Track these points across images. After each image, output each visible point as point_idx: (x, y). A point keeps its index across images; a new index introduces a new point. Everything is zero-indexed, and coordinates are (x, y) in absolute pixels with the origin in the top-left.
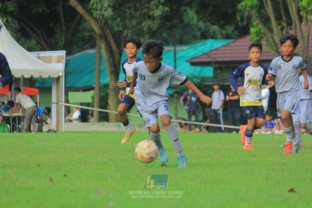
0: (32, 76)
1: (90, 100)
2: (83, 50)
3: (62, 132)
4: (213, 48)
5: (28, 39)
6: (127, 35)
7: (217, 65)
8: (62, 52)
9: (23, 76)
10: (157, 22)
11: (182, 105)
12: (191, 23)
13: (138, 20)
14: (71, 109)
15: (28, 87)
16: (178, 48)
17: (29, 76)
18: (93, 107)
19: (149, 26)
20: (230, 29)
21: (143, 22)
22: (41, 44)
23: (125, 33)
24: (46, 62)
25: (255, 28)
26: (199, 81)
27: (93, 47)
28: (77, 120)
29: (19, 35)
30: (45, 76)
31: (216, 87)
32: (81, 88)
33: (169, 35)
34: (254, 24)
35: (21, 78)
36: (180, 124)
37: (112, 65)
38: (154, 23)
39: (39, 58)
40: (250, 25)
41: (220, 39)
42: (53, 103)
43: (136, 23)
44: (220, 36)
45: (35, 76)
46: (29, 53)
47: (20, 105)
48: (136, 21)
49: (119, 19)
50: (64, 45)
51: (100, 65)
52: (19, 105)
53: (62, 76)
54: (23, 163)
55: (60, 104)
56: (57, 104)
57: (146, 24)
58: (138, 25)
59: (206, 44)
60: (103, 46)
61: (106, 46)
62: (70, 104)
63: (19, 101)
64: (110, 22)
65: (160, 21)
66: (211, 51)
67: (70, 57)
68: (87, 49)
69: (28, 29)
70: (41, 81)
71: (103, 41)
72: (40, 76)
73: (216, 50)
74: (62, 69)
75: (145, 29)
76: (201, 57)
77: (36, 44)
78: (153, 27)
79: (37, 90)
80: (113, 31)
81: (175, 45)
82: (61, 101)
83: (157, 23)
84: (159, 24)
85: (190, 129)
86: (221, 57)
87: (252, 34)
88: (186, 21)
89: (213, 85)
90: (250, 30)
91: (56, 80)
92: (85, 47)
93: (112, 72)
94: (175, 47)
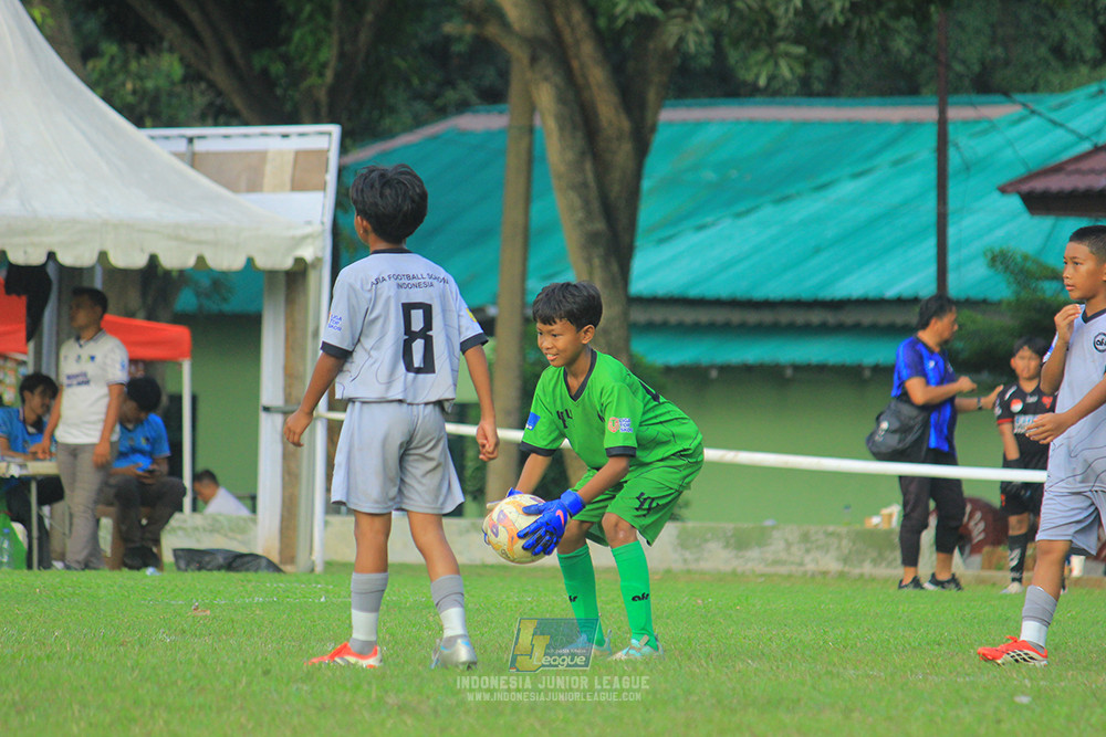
0: (153, 259)
2: (442, 112)
3: (312, 570)
6: (681, 44)
8: (320, 134)
9: (103, 256)
15: (131, 315)
17: (139, 261)
22: (211, 85)
23: (672, 30)
24: (232, 186)
27: (494, 96)
30: (227, 260)
35: (91, 269)
37: (596, 205)
39: (194, 160)
42: (267, 409)
45: (175, 259)
46: (142, 135)
50: (333, 92)
51: (528, 200)
53: (318, 261)
56: (285, 413)
60: (545, 96)
61: (561, 100)
68: (463, 107)
70: (205, 282)
71: (549, 71)
72: (201, 260)
74: (317, 227)
77: (185, 79)
79: (181, 333)
80: (603, 22)
81: (942, 96)
91: (282, 280)
92: (451, 96)
93: (592, 240)
94: (942, 107)
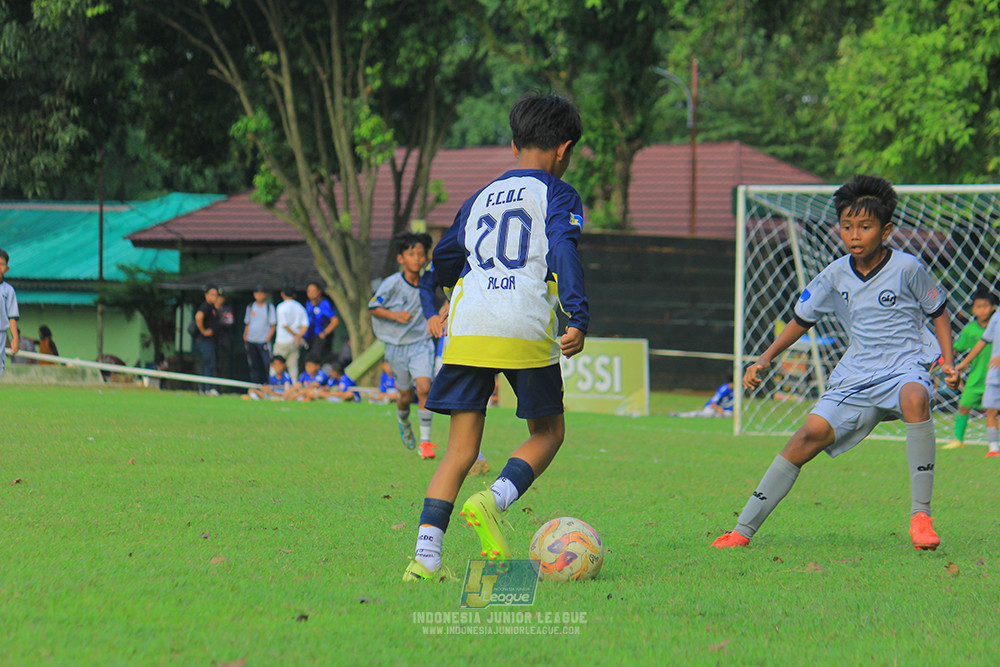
4: (183, 212)
7: (189, 249)
10: (62, 158)
12: (140, 157)
13: (22, 151)
16: (107, 208)
19: (46, 165)
21: (32, 156)
25: (264, 176)
26: (148, 279)
34: (263, 167)
36: (104, 372)
38: (55, 159)
40: (256, 168)
43: (18, 158)
48: (18, 154)
57: (39, 161)
58: (22, 162)
59: (168, 202)
65: (68, 155)
66: (177, 218)
73: (188, 215)
75: (37, 170)
76: (155, 230)
78: (54, 168)
81: (100, 201)
84: (66, 162)
87: (257, 189)
88: (130, 151)
90: (255, 180)
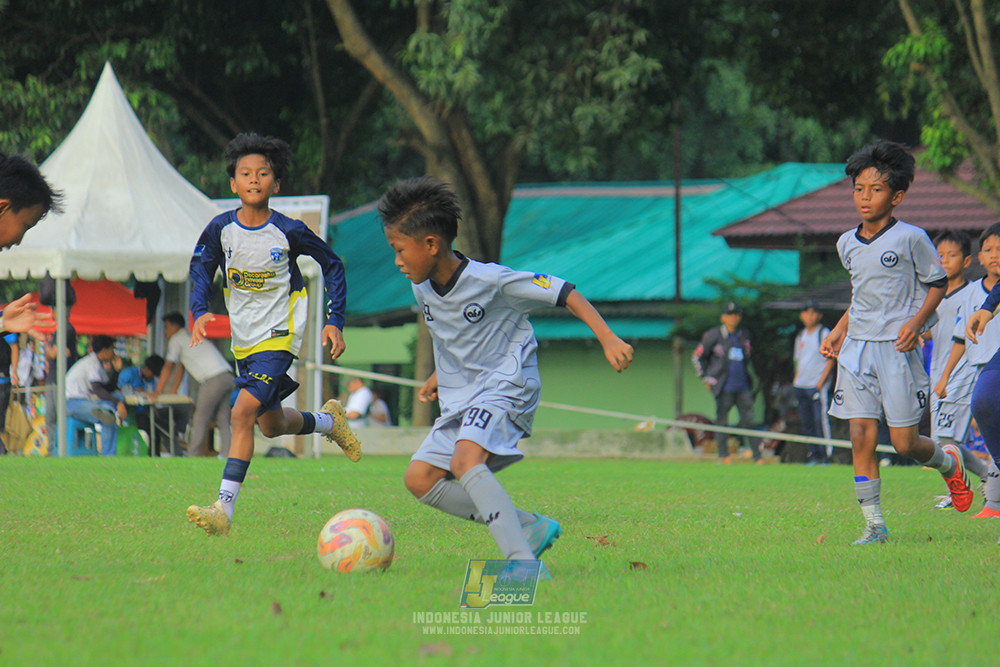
1: (402, 356)
3: (313, 456)
4: (800, 192)
5: (210, 158)
6: (524, 147)
7: (813, 247)
8: (317, 202)
10: (621, 109)
11: (700, 373)
12: (731, 112)
13: (561, 99)
14: (343, 383)
16: (687, 190)
18: (412, 377)
19: (596, 118)
20: (857, 129)
21: (575, 106)
23: (519, 140)
25: (938, 127)
26: (753, 295)
28: (360, 417)
29: (181, 146)
31: (807, 317)
32: (376, 315)
33: (660, 150)
34: (936, 114)
35: (184, 284)
36: (691, 434)
37: (476, 245)
38: (611, 111)
40: (921, 117)
41: (826, 162)
43: (554, 110)
44: (825, 153)
46: (214, 204)
47: (180, 369)
48: (554, 104)
49: (499, 99)
50: (322, 180)
52: (178, 370)
54: (189, 554)
55: (309, 365)
57: (586, 113)
58: (560, 116)
59: (778, 177)
61: (456, 182)
62: (338, 365)
63: (180, 356)
64: (470, 106)
65: (631, 105)
66: (792, 201)
67: (341, 218)
69: (207, 127)
71: (448, 165)
73: (809, 196)
75: (583, 128)
76: (760, 219)
78: (610, 124)
80: (479, 136)
81: (677, 180)
82: (310, 357)
83: (622, 111)
84: (628, 113)
85: (724, 452)
86: (824, 221)
87: (927, 147)
88: (714, 104)
89: (799, 311)
90: (923, 134)
94: (678, 187)
